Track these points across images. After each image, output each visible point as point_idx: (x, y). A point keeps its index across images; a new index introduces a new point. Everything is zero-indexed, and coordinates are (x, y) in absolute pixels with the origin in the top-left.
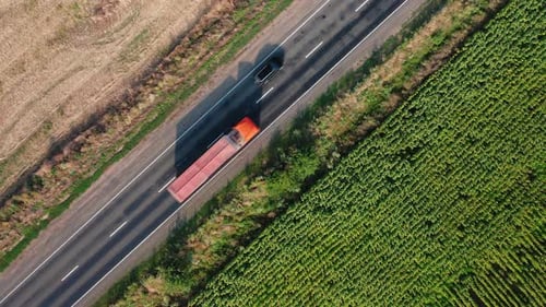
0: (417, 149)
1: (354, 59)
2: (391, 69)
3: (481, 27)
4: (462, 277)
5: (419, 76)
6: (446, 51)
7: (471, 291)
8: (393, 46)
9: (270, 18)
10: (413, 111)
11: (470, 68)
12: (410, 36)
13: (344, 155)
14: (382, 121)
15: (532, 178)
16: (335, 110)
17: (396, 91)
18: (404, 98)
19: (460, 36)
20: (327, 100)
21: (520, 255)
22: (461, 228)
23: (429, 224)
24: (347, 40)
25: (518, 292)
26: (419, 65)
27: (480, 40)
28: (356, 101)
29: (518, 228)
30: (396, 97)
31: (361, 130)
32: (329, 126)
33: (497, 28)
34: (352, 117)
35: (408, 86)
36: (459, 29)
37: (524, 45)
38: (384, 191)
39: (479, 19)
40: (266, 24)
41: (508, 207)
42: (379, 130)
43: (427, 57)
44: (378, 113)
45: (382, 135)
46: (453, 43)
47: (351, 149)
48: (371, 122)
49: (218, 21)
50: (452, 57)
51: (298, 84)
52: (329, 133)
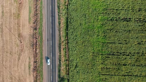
0: (77, 65)
1: (57, 63)
2: (63, 59)
3: (68, 43)
4: (99, 74)
5: (67, 56)
6: (67, 49)
7: (102, 75)
8: (60, 56)
9: (42, 68)
10: (71, 61)
11: (72, 49)
12: (61, 53)
13: (69, 75)
14: (69, 66)
15: (94, 53)
16: (62, 71)
17: (67, 60)
18: (68, 60)
19: (67, 46)
20: (59, 71)
21: (103, 64)
22: (92, 68)
23: (88, 72)
24: (54, 61)
25: (108, 68)
26: (66, 55)
27: (69, 44)
28: (63, 67)
29: (99, 61)
30: (67, 61)
31: (67, 70)
32: (63, 73)
33: (70, 41)
34: (65, 69)
35: (67, 58)
36: (66, 45)
37: (75, 39)
38: (78, 74)
39: (67, 42)
40: (42, 70)
41: (95, 60)
42: (70, 68)
43: (66, 53)
44: (67, 65)
45: (71, 68)
46: (67, 48)
47: (69, 73)
48: (68, 68)
49: (36, 76)
50: (69, 49)
51: (54, 73)
52: (64, 74)
